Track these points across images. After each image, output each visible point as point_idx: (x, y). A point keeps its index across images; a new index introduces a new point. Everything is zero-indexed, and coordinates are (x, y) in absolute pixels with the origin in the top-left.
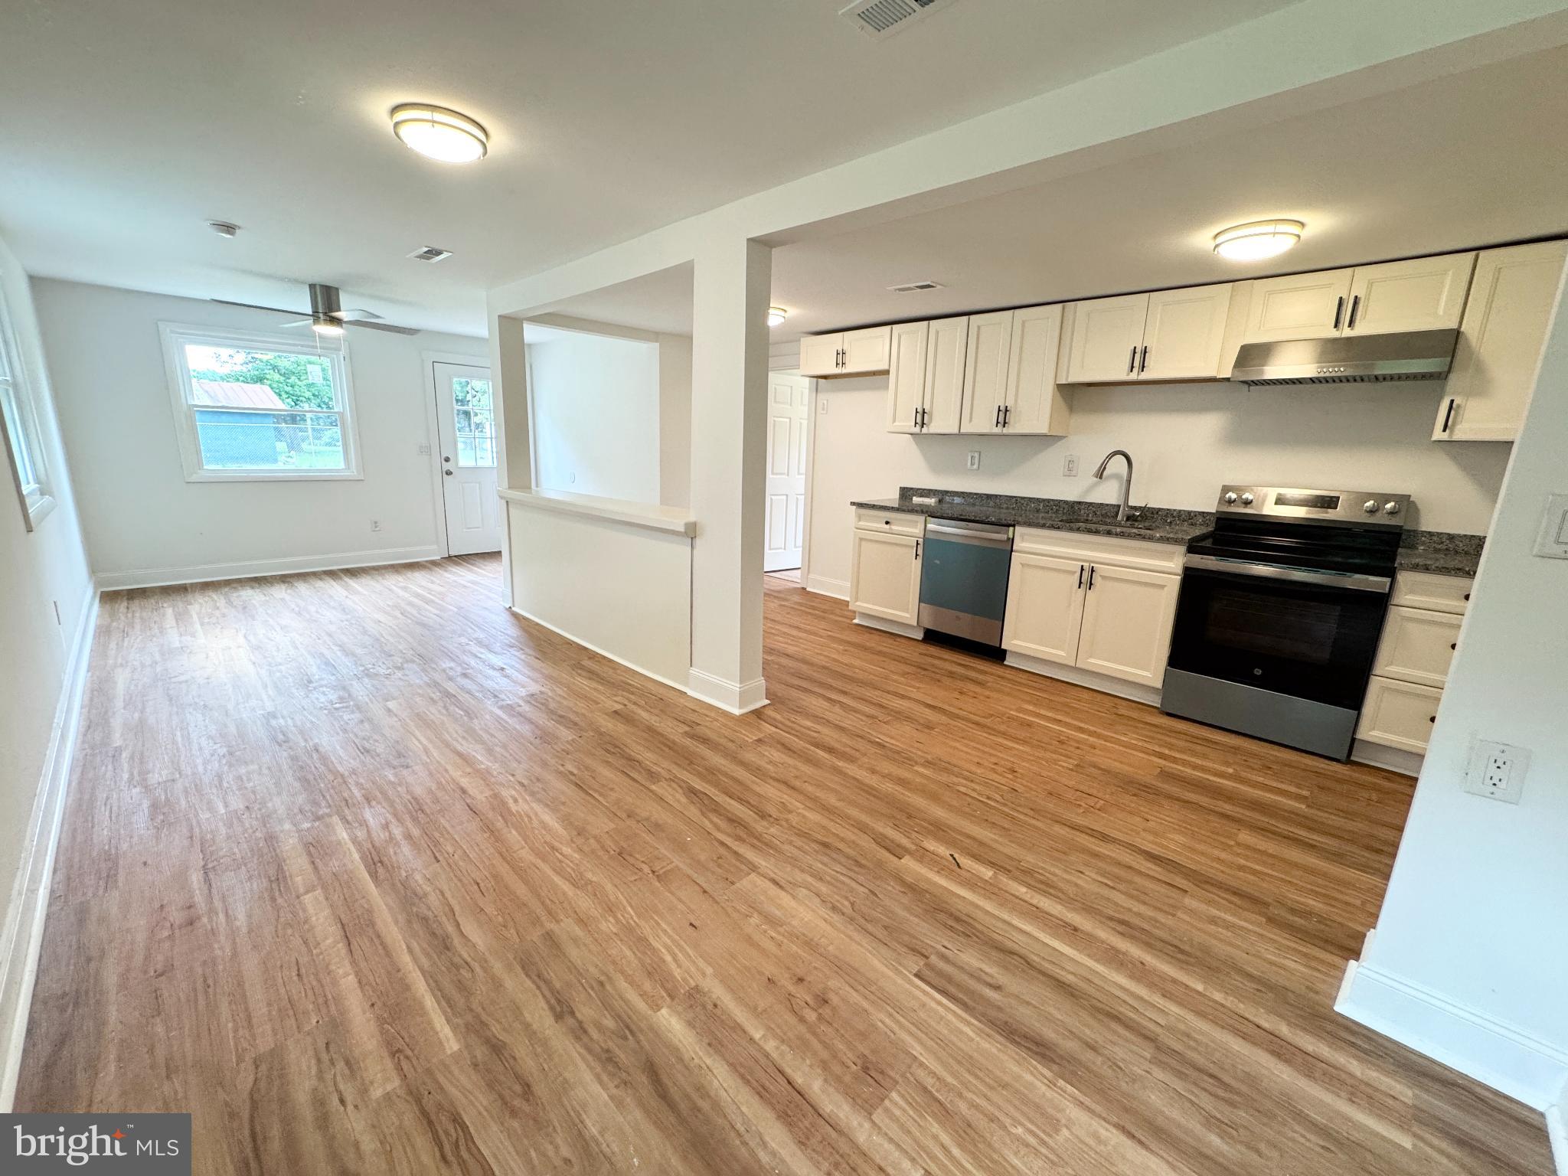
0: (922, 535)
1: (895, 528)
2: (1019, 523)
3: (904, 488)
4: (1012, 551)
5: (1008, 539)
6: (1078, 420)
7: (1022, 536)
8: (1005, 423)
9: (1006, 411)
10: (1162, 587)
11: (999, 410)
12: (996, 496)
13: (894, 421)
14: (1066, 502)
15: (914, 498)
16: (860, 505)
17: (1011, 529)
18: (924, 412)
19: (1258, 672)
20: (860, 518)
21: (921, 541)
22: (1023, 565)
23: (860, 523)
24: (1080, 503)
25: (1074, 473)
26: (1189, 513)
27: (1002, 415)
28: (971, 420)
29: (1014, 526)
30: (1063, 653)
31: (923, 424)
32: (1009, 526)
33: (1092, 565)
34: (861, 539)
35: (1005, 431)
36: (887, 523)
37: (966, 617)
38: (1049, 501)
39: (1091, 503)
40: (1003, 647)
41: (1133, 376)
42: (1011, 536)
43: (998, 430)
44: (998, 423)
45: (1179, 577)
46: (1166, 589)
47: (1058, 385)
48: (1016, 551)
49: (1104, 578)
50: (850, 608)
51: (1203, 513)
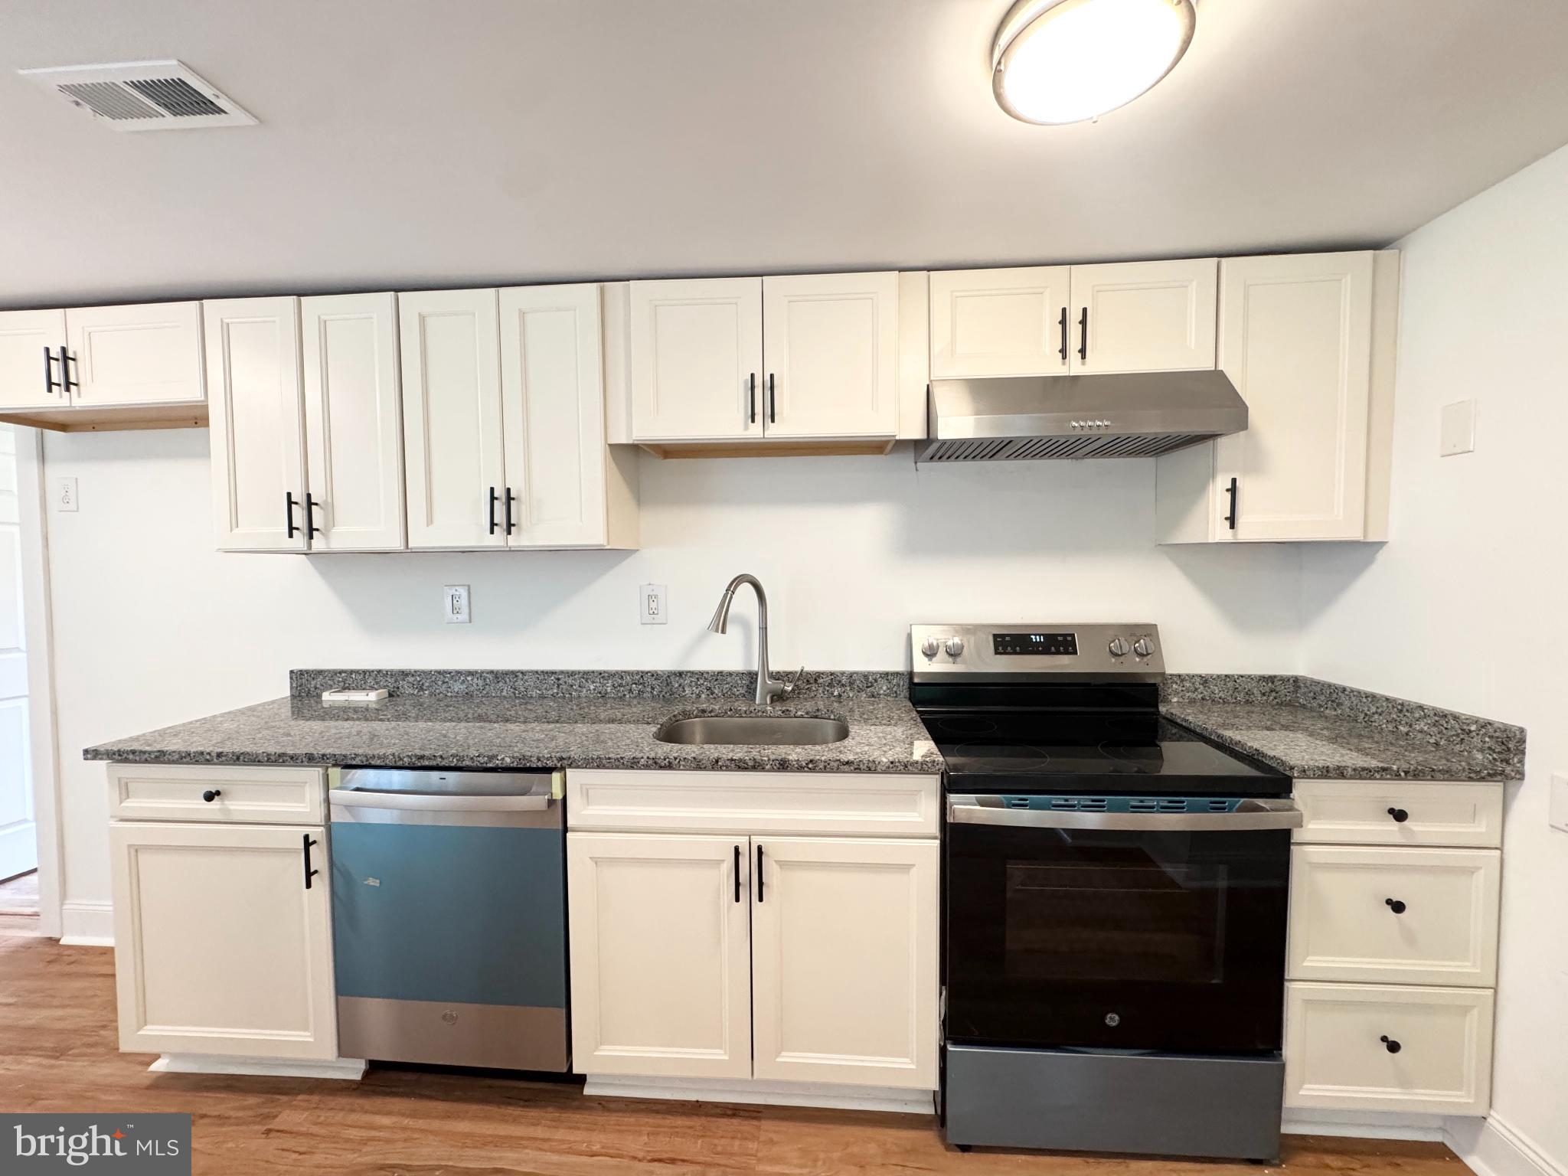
0: (319, 816)
1: (236, 806)
2: (573, 764)
3: (301, 673)
4: (565, 830)
5: (551, 802)
6: (659, 521)
7: (586, 792)
8: (510, 525)
9: (509, 499)
10: (905, 868)
11: (493, 498)
12: (514, 673)
13: (235, 522)
14: (654, 675)
15: (327, 696)
16: (120, 756)
17: (556, 777)
18: (310, 504)
19: (1113, 1020)
20: (125, 790)
21: (317, 833)
22: (596, 861)
23: (129, 803)
24: (680, 674)
25: (659, 618)
26: (866, 676)
27: (500, 508)
28: (430, 521)
29: (562, 769)
30: (719, 1055)
31: (311, 530)
32: (549, 770)
33: (757, 840)
34: (136, 850)
35: (513, 541)
36: (209, 797)
37: (466, 1012)
38: (621, 675)
39: (702, 673)
40: (576, 1071)
41: (755, 432)
42: (558, 795)
43: (498, 539)
44: (493, 524)
45: (937, 842)
46: (914, 871)
47: (610, 445)
48: (574, 830)
49: (782, 864)
50: (120, 1051)
51: (887, 674)
